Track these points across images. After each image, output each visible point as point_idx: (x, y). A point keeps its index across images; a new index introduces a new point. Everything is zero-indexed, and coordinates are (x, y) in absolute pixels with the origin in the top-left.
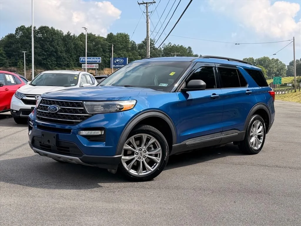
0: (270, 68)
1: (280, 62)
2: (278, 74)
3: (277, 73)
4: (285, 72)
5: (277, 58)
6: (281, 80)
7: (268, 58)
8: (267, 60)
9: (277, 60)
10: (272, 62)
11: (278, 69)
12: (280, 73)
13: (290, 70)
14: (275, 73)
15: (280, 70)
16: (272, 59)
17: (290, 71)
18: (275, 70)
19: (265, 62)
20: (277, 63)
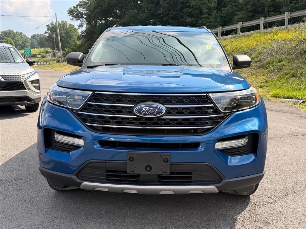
0: (15, 40)
1: (24, 36)
2: (24, 46)
3: (22, 45)
4: (30, 44)
5: (21, 32)
6: (31, 51)
7: (13, 31)
8: (12, 33)
9: (21, 33)
10: (17, 35)
11: (23, 42)
12: (25, 44)
13: (33, 42)
14: (21, 45)
15: (25, 42)
16: (17, 32)
17: (32, 44)
18: (20, 42)
19: (10, 34)
20: (21, 36)
